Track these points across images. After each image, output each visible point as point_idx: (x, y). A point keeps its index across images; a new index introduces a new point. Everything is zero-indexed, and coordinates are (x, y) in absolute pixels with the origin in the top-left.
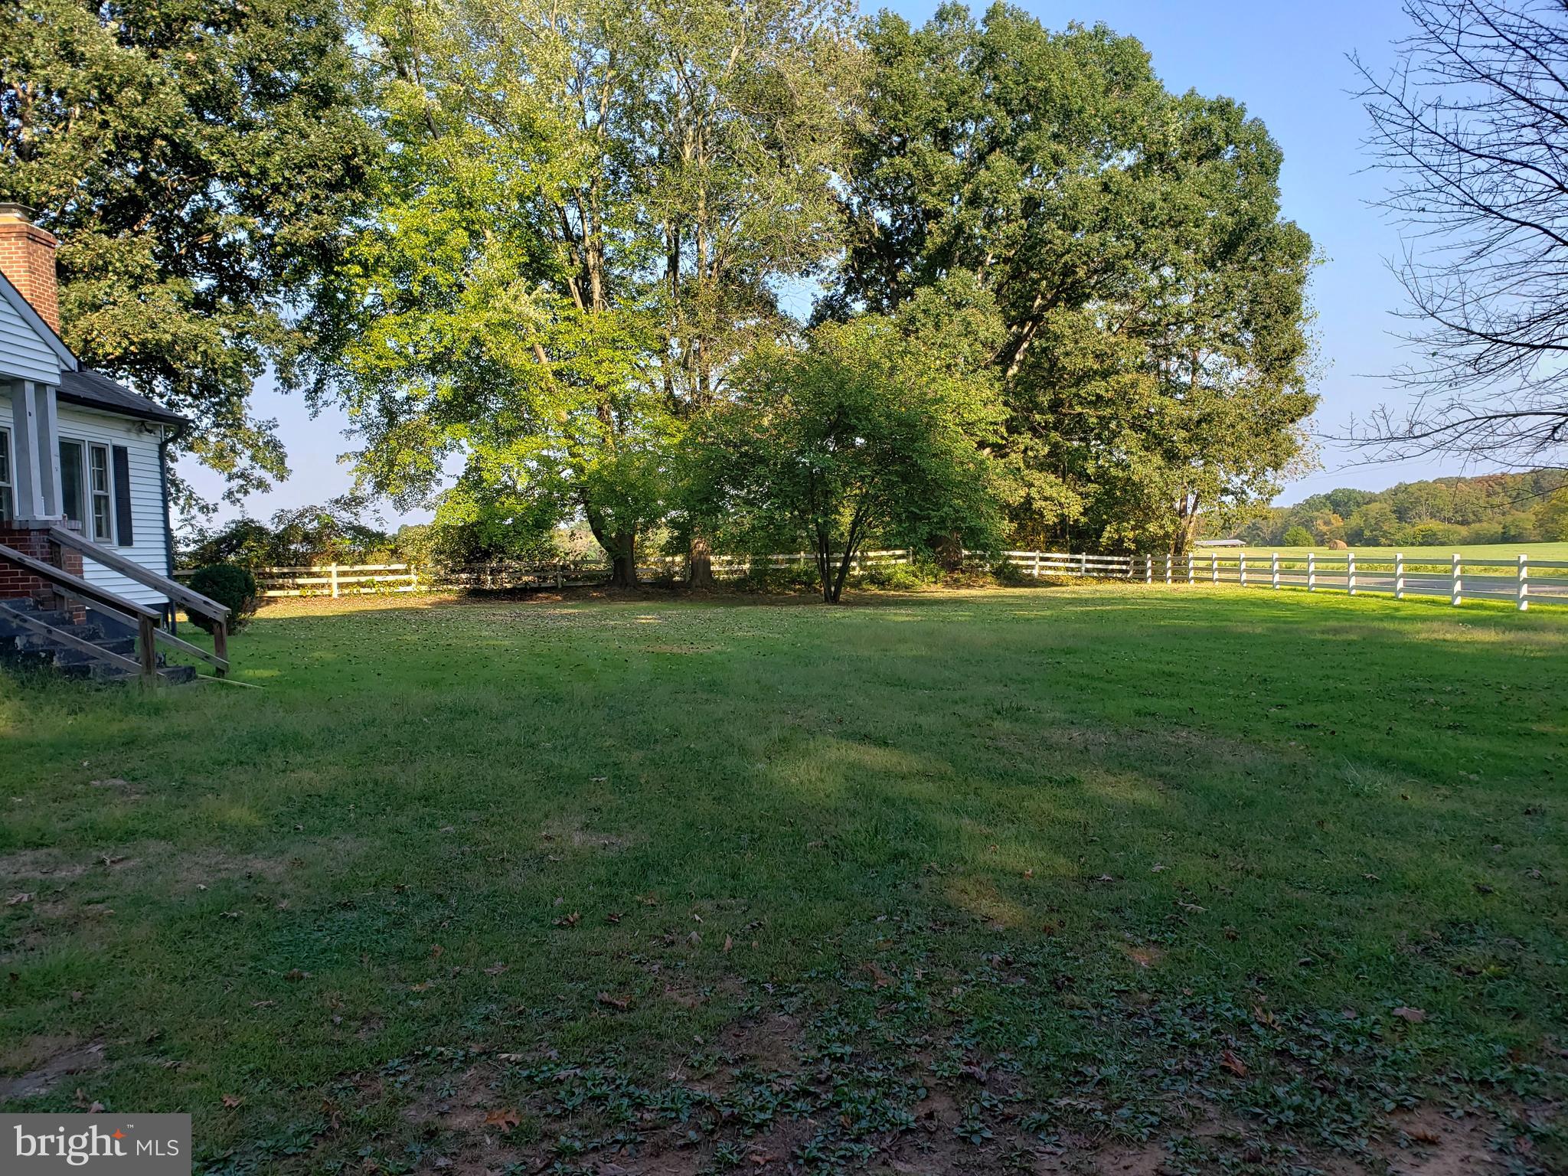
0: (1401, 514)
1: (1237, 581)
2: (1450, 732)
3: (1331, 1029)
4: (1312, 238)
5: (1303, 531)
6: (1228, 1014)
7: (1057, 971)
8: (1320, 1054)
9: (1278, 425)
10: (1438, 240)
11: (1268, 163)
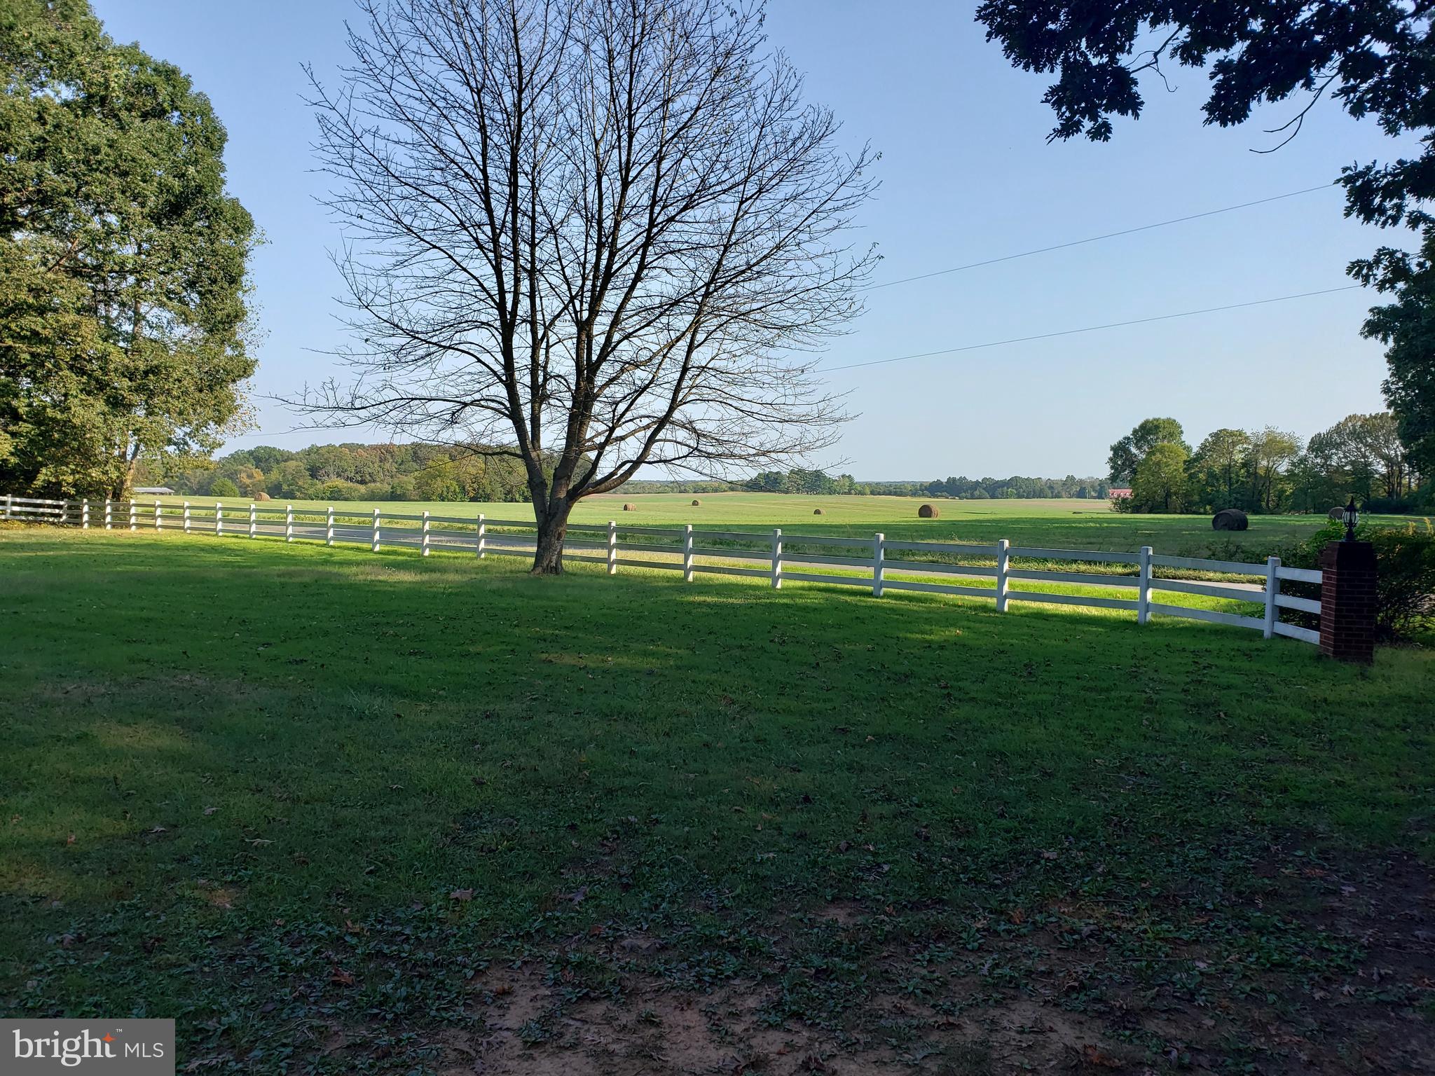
0: (314, 472)
1: (182, 528)
2: (413, 658)
3: (409, 922)
4: (253, 217)
5: (229, 483)
6: (322, 933)
7: (141, 935)
8: (406, 947)
9: (222, 383)
10: (373, 245)
11: (213, 139)
